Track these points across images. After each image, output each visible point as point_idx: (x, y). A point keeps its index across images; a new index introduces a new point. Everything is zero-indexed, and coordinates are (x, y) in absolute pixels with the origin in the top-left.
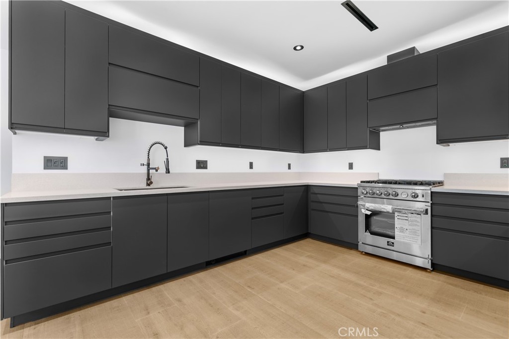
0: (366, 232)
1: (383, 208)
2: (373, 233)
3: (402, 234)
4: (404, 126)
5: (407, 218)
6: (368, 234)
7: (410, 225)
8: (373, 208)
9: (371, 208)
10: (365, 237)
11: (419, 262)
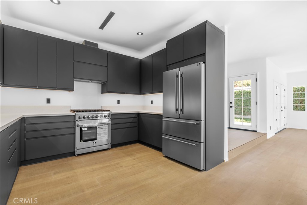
0: (80, 141)
1: (93, 125)
2: (84, 141)
3: (100, 136)
4: (92, 81)
5: (102, 128)
6: (82, 142)
7: (103, 131)
8: (88, 126)
9: (87, 126)
10: (80, 145)
11: (106, 147)
